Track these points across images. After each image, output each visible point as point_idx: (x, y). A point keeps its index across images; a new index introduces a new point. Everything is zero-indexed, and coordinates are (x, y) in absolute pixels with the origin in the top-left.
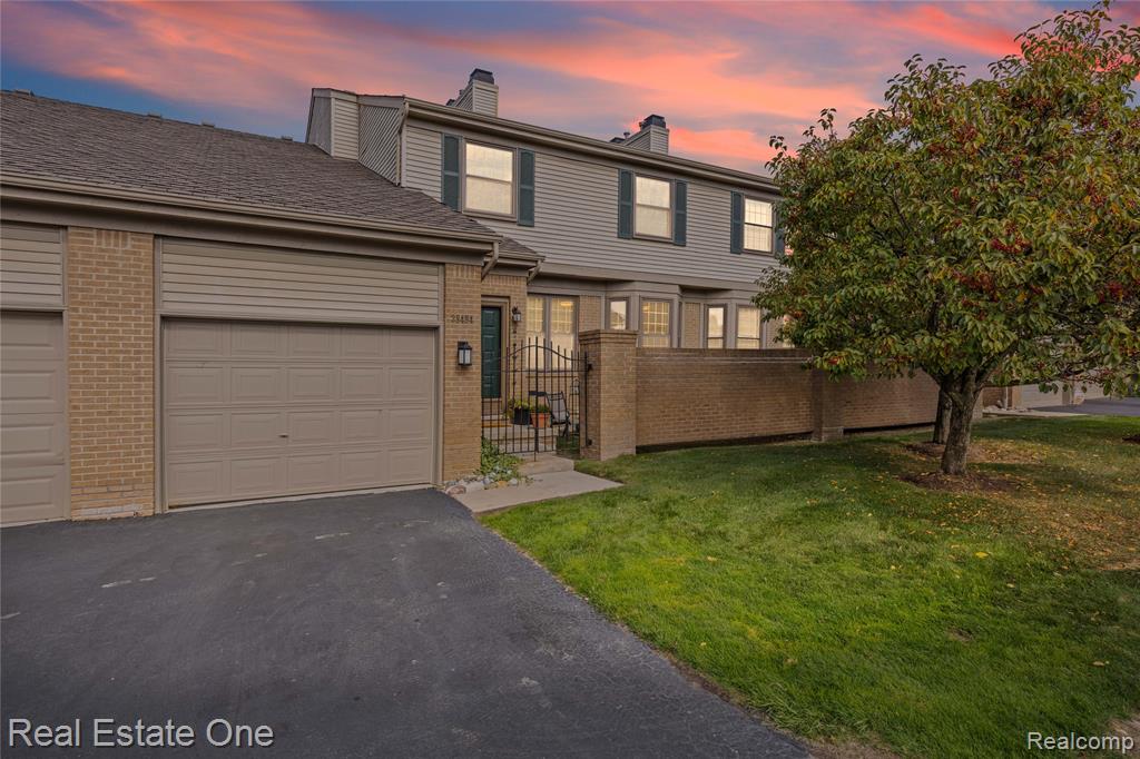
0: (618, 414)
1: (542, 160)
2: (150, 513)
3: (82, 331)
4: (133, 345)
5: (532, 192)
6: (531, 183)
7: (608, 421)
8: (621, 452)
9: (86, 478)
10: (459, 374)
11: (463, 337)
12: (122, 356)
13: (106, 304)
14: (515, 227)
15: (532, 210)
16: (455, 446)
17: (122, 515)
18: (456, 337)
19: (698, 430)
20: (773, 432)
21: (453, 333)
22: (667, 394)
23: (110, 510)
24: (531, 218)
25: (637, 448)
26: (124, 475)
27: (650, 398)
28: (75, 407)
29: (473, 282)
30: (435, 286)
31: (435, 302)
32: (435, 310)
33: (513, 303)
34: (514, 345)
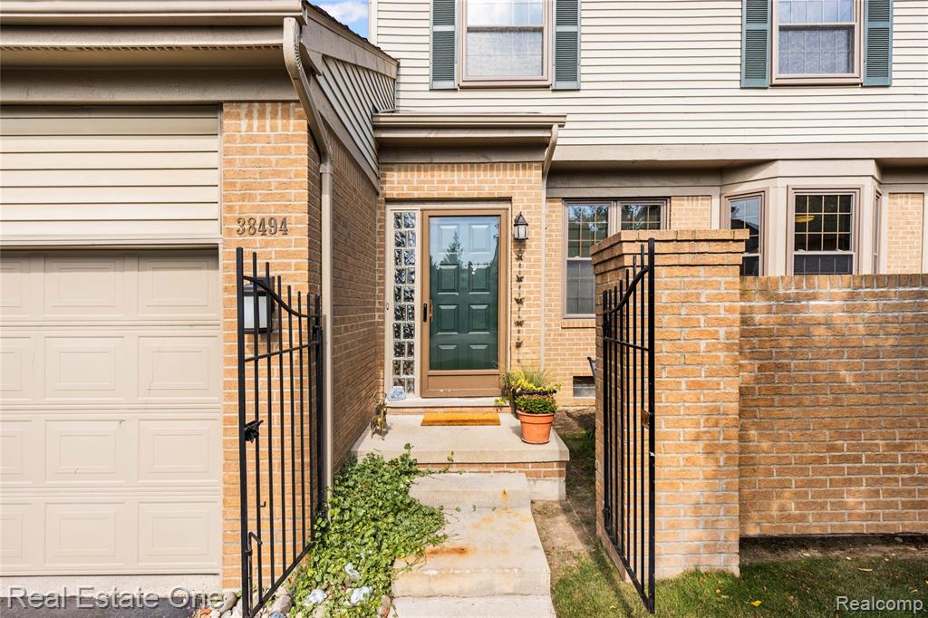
5: (575, 36)
6: (575, 20)
14: (548, 95)
21: (246, 257)
29: (287, 138)
30: (213, 160)
31: (214, 194)
32: (213, 211)
33: (517, 208)
34: (520, 280)
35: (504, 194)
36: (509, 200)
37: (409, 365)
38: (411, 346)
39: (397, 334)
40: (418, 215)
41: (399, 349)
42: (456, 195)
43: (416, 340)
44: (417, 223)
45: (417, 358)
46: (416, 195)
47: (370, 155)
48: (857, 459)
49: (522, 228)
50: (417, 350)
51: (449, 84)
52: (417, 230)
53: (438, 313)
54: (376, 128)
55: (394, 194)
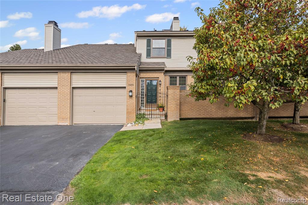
0: (174, 109)
1: (173, 40)
2: (69, 125)
3: (60, 91)
4: (67, 93)
5: (170, 49)
6: (170, 47)
7: (170, 111)
8: (174, 119)
9: (60, 117)
10: (130, 98)
11: (131, 89)
12: (65, 95)
13: (63, 86)
14: (166, 59)
15: (171, 54)
16: (129, 115)
17: (65, 125)
18: (129, 89)
19: (204, 114)
20: (235, 116)
21: (129, 88)
22: (193, 103)
23: (63, 123)
24: (170, 56)
25: (180, 118)
26: (65, 117)
27: (186, 105)
28: (58, 104)
29: (134, 76)
30: (125, 78)
31: (125, 81)
32: (125, 83)
33: (160, 79)
34: (160, 90)
35: (158, 77)
36: (159, 78)
37: (143, 103)
38: (144, 100)
39: (141, 98)
40: (145, 80)
41: (142, 101)
42: (151, 77)
43: (144, 99)
44: (145, 81)
45: (144, 102)
46: (145, 77)
47: (138, 71)
48: (193, 110)
49: (160, 82)
50: (144, 101)
51: (150, 57)
52: (145, 82)
53: (148, 95)
54: (139, 68)
55: (141, 77)
